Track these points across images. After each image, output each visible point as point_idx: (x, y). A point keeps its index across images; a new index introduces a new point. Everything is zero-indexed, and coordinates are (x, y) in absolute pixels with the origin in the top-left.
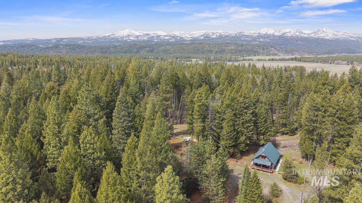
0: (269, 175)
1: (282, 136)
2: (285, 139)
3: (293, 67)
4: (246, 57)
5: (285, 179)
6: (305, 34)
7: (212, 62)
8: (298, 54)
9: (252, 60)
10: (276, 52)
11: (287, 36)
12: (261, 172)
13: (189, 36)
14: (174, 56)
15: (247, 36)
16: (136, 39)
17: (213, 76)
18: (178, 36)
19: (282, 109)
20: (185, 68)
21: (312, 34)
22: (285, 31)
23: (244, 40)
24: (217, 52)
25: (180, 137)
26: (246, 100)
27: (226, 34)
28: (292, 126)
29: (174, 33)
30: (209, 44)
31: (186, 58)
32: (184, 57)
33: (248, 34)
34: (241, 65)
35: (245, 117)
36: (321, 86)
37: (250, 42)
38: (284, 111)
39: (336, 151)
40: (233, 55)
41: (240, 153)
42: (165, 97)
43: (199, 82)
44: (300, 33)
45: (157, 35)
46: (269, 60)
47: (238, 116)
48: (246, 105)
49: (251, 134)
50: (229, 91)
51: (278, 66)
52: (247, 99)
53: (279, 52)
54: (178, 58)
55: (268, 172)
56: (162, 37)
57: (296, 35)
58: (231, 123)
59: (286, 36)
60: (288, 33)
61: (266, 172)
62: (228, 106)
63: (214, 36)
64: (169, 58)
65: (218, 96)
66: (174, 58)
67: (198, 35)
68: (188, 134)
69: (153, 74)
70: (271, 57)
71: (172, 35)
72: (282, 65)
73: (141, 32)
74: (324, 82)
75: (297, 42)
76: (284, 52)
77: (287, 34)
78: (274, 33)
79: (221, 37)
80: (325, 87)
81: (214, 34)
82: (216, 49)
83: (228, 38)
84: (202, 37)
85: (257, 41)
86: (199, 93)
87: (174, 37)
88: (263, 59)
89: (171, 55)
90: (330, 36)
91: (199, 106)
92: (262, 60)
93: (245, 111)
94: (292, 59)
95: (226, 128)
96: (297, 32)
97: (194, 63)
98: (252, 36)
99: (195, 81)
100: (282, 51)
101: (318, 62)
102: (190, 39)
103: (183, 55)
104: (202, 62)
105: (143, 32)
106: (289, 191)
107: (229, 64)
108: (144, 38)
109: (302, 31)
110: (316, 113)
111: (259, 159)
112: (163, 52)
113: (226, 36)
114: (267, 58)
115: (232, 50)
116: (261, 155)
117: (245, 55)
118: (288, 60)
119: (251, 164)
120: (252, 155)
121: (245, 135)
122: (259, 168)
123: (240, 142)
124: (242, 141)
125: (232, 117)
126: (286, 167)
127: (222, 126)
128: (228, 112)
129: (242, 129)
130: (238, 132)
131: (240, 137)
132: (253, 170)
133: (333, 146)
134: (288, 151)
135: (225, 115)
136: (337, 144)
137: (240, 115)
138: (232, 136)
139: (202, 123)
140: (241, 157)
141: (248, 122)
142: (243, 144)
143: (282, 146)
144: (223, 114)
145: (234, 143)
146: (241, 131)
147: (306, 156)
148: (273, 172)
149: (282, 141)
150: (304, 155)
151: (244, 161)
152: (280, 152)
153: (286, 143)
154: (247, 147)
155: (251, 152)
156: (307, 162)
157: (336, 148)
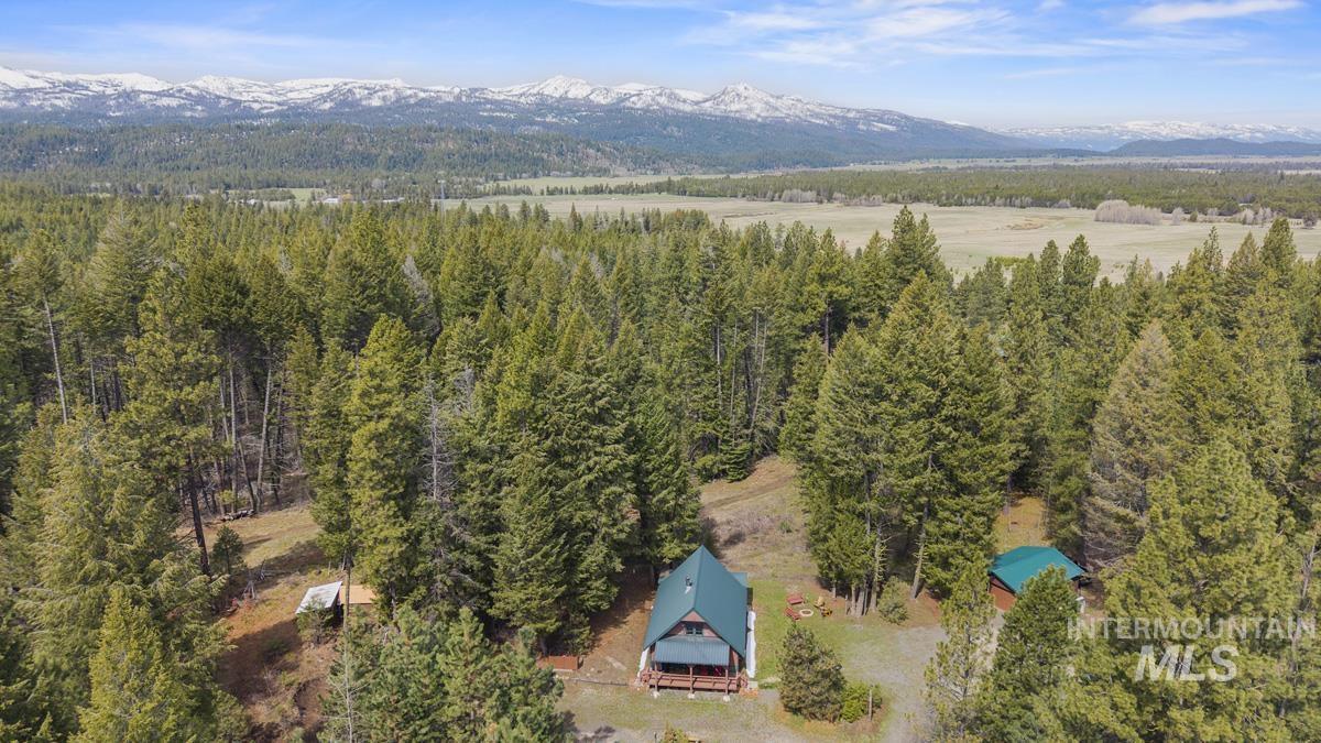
0: (725, 705)
1: (706, 485)
2: (720, 501)
3: (672, 214)
4: (505, 179)
5: (796, 711)
6: (684, 101)
7: (379, 202)
8: (672, 170)
9: (528, 192)
10: (605, 163)
11: (632, 109)
12: (691, 696)
13: (269, 98)
14: (210, 177)
15: (499, 105)
16: (14, 105)
17: (409, 266)
18: (219, 97)
19: (698, 384)
20: (265, 229)
21: (708, 104)
22: (625, 91)
23: (492, 120)
24: (392, 163)
25: (282, 586)
26: (597, 381)
27: (422, 95)
28: (737, 445)
29: (199, 83)
30: (357, 129)
31: (269, 186)
32: (258, 182)
33: (502, 97)
34: (493, 211)
35: (597, 459)
36: (814, 287)
37: (514, 124)
38: (705, 393)
39: (946, 547)
40: (457, 175)
41: (589, 623)
42: (177, 402)
43: (354, 303)
44: (669, 97)
45: (120, 89)
46: (586, 191)
47: (568, 459)
48: (597, 403)
49: (627, 529)
50: (519, 349)
51: (622, 213)
52: (598, 375)
53: (615, 162)
54: (228, 187)
55: (722, 691)
56: (146, 96)
57: (658, 103)
58: (545, 499)
59: (628, 108)
60: (634, 95)
61: (710, 690)
62: (518, 419)
63: (376, 102)
64: (188, 186)
65: (458, 369)
66: (212, 188)
67: (307, 95)
68: (326, 565)
69: (96, 276)
70: (591, 181)
71: (194, 92)
72: (635, 207)
73: (35, 73)
74: (824, 270)
75: (665, 129)
76: (630, 165)
77: (631, 100)
78: (591, 97)
79: (400, 105)
80: (829, 289)
81: (372, 91)
82: (390, 152)
83: (428, 110)
84: (325, 101)
85: (538, 124)
86: (372, 374)
87: (200, 99)
88: (566, 189)
89: (195, 175)
90: (757, 112)
91: (378, 437)
92: (561, 192)
93: (595, 432)
94: (659, 188)
95: (523, 527)
96: (660, 95)
97: (303, 205)
98: (515, 104)
99: (329, 297)
100: (622, 159)
101: (736, 196)
102: (276, 107)
103: (250, 172)
104: (336, 201)
105: (47, 75)
107: (449, 208)
108: (59, 103)
109: (677, 91)
110: (873, 410)
111: (675, 641)
112: (155, 163)
113: (421, 103)
114: (579, 183)
115: (450, 155)
116: (684, 622)
117: (501, 175)
118: (648, 192)
119: (642, 665)
120: (634, 617)
121: (604, 539)
122: (679, 680)
123: (584, 576)
124: (594, 568)
125: (544, 466)
126: (795, 661)
127: (498, 519)
128: (522, 446)
129: (590, 515)
130: (573, 532)
131: (585, 549)
132: (656, 694)
133: (931, 530)
134: (757, 561)
135: (509, 461)
136: (948, 520)
137: (577, 451)
138: (553, 558)
139: (401, 519)
140: (593, 641)
141: (610, 477)
142: (596, 580)
143: (723, 533)
144: (497, 458)
145: (563, 589)
146: (585, 525)
147: (838, 582)
148: (739, 686)
149: (714, 510)
150: (832, 575)
151: (610, 655)
152: (737, 577)
153: (733, 518)
154: (615, 590)
155: (627, 602)
156: (843, 601)
157: (943, 536)
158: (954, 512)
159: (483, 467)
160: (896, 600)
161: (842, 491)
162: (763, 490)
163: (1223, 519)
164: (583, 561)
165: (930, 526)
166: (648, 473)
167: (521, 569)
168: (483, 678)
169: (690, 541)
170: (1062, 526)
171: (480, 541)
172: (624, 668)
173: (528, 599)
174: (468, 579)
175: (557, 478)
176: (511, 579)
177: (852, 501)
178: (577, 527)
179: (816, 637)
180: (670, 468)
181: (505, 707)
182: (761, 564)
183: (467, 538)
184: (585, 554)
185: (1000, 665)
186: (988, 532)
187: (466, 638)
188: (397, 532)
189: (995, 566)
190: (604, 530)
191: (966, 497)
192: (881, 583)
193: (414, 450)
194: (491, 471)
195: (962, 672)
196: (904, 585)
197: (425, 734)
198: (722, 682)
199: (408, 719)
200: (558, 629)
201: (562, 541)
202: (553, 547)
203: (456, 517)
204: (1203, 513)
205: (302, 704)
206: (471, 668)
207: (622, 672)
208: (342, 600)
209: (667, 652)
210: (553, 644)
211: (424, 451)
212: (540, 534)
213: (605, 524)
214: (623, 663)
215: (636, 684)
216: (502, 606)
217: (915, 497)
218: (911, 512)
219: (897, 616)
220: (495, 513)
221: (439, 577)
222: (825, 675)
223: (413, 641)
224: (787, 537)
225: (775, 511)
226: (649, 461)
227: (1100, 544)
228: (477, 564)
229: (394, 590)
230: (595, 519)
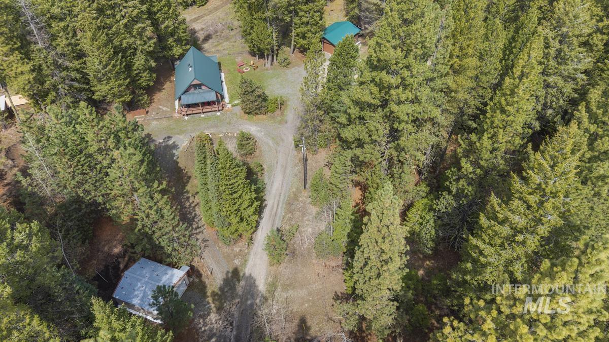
0: (218, 117)
1: (187, 10)
2: (195, 18)
5: (249, 113)
12: (202, 116)
35: (125, 10)
39: (303, 29)
41: (146, 93)
47: (109, 12)
49: (152, 45)
55: (216, 111)
58: (103, 38)
61: (210, 112)
95: (97, 54)
106: (263, 133)
111: (189, 94)
116: (192, 85)
119: (177, 107)
120: (167, 85)
121: (141, 52)
122: (196, 110)
123: (137, 72)
124: (141, 67)
125: (97, 18)
126: (246, 93)
127: (80, 50)
128: (81, 9)
129: (132, 40)
130: (124, 51)
131: (133, 59)
132: (186, 118)
133: (297, 22)
134: (220, 48)
135: (76, 19)
136: (303, 16)
137: (113, 7)
138: (119, 67)
139: (26, 60)
140: (151, 100)
141: (136, 19)
142: (144, 73)
143: (201, 36)
144: (68, 18)
145: (128, 80)
146: (130, 46)
147: (259, 52)
148: (223, 107)
149: (194, 24)
150: (255, 50)
151: (160, 105)
152: (212, 59)
153: (204, 27)
154: (154, 75)
155: (162, 79)
156: (262, 61)
157: (302, 24)
158: (305, 12)
159: (62, 24)
160: (285, 56)
161: (254, 9)
162: (216, 9)
163: (413, 10)
164: (134, 65)
165: (296, 20)
166: (156, 14)
167: (103, 74)
168: (103, 131)
169: (186, 45)
170: (352, 10)
171: (76, 64)
172: (169, 110)
173: (112, 88)
174: (76, 84)
175: (107, 24)
176: (100, 81)
177: (260, 14)
178: (126, 48)
179: (253, 81)
180: (166, 9)
181: (118, 140)
182: (222, 49)
183: (67, 63)
184: (134, 61)
185: (329, 81)
186: (321, 19)
187: (88, 116)
188: (26, 68)
189: (325, 34)
190: (140, 47)
191: (310, 4)
192: (277, 50)
193: (17, 20)
194: (68, 26)
195: (314, 87)
196: (287, 48)
197: (84, 160)
198: (215, 107)
199: (73, 157)
200: (132, 99)
201: (120, 57)
202: (116, 61)
203: (57, 54)
204: (405, 8)
205: (11, 157)
206: (96, 128)
207: (168, 111)
208: (10, 105)
209: (187, 99)
210: (131, 106)
211: (23, 19)
212: (107, 56)
213: (140, 45)
214: (167, 107)
215: (176, 115)
216: (99, 94)
217: (288, 7)
218: (287, 15)
219: (286, 64)
220: (78, 48)
221: (60, 86)
222: (259, 96)
223: (61, 121)
224: (232, 33)
225: (223, 20)
226: (154, 6)
227: (367, 17)
228: (78, 76)
229: (39, 97)
230: (134, 43)
